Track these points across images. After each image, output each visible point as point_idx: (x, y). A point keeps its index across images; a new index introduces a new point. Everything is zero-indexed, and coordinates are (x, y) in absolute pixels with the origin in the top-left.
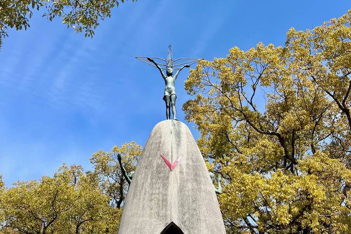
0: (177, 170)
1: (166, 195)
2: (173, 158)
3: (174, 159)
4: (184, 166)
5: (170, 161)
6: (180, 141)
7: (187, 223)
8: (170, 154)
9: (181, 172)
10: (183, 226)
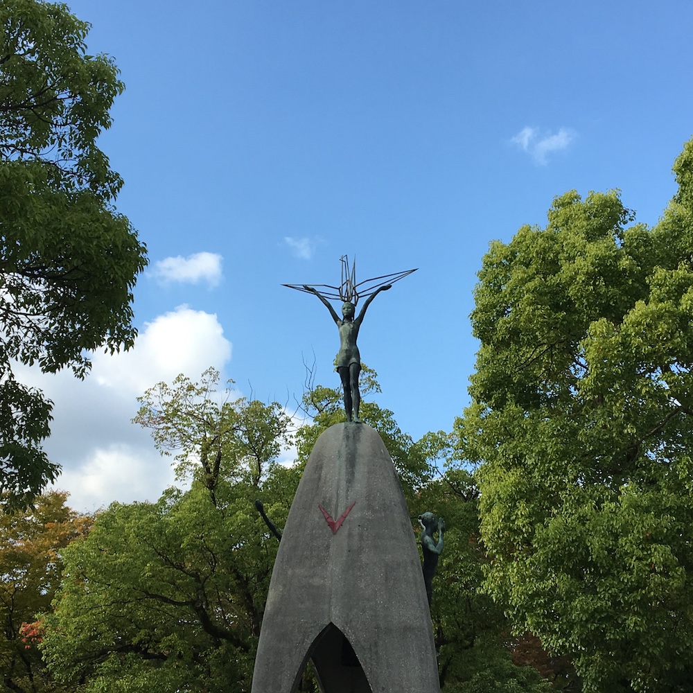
3: (341, 510)
4: (357, 524)
5: (333, 515)
6: (353, 473)
7: (354, 624)
8: (334, 501)
10: (347, 629)
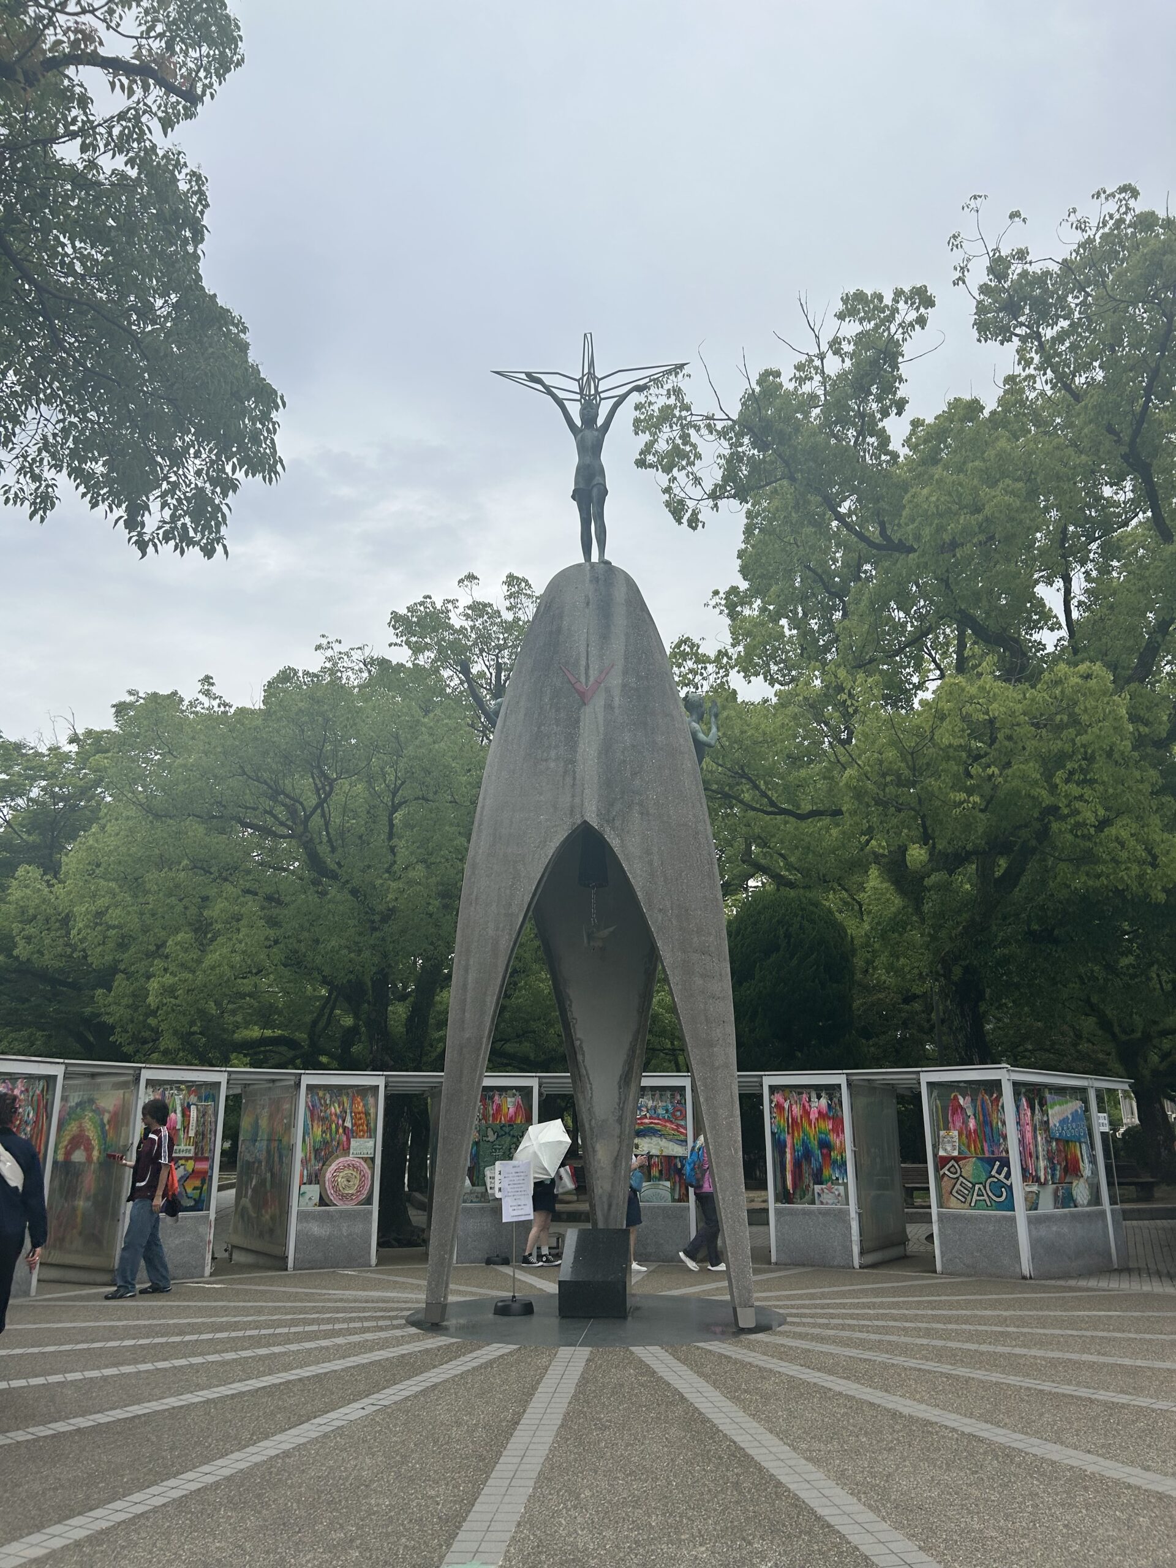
0: (598, 703)
1: (573, 762)
2: (591, 672)
3: (593, 674)
4: (617, 693)
5: (583, 680)
6: (607, 626)
7: (618, 823)
8: (583, 662)
9: (609, 707)
10: (608, 829)
